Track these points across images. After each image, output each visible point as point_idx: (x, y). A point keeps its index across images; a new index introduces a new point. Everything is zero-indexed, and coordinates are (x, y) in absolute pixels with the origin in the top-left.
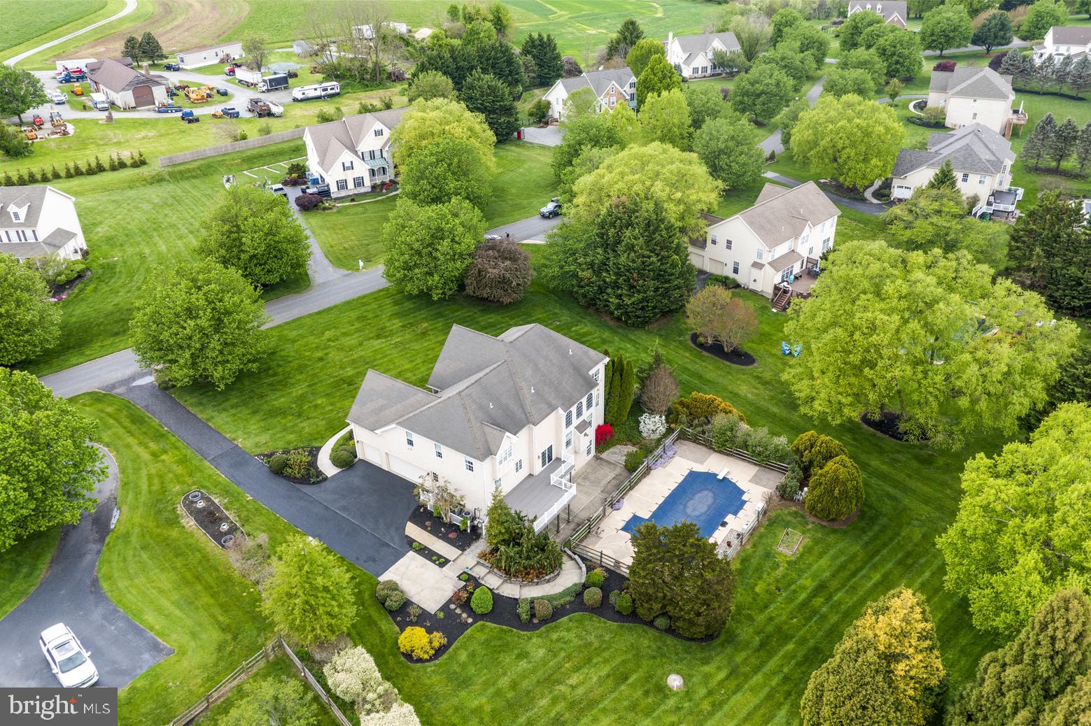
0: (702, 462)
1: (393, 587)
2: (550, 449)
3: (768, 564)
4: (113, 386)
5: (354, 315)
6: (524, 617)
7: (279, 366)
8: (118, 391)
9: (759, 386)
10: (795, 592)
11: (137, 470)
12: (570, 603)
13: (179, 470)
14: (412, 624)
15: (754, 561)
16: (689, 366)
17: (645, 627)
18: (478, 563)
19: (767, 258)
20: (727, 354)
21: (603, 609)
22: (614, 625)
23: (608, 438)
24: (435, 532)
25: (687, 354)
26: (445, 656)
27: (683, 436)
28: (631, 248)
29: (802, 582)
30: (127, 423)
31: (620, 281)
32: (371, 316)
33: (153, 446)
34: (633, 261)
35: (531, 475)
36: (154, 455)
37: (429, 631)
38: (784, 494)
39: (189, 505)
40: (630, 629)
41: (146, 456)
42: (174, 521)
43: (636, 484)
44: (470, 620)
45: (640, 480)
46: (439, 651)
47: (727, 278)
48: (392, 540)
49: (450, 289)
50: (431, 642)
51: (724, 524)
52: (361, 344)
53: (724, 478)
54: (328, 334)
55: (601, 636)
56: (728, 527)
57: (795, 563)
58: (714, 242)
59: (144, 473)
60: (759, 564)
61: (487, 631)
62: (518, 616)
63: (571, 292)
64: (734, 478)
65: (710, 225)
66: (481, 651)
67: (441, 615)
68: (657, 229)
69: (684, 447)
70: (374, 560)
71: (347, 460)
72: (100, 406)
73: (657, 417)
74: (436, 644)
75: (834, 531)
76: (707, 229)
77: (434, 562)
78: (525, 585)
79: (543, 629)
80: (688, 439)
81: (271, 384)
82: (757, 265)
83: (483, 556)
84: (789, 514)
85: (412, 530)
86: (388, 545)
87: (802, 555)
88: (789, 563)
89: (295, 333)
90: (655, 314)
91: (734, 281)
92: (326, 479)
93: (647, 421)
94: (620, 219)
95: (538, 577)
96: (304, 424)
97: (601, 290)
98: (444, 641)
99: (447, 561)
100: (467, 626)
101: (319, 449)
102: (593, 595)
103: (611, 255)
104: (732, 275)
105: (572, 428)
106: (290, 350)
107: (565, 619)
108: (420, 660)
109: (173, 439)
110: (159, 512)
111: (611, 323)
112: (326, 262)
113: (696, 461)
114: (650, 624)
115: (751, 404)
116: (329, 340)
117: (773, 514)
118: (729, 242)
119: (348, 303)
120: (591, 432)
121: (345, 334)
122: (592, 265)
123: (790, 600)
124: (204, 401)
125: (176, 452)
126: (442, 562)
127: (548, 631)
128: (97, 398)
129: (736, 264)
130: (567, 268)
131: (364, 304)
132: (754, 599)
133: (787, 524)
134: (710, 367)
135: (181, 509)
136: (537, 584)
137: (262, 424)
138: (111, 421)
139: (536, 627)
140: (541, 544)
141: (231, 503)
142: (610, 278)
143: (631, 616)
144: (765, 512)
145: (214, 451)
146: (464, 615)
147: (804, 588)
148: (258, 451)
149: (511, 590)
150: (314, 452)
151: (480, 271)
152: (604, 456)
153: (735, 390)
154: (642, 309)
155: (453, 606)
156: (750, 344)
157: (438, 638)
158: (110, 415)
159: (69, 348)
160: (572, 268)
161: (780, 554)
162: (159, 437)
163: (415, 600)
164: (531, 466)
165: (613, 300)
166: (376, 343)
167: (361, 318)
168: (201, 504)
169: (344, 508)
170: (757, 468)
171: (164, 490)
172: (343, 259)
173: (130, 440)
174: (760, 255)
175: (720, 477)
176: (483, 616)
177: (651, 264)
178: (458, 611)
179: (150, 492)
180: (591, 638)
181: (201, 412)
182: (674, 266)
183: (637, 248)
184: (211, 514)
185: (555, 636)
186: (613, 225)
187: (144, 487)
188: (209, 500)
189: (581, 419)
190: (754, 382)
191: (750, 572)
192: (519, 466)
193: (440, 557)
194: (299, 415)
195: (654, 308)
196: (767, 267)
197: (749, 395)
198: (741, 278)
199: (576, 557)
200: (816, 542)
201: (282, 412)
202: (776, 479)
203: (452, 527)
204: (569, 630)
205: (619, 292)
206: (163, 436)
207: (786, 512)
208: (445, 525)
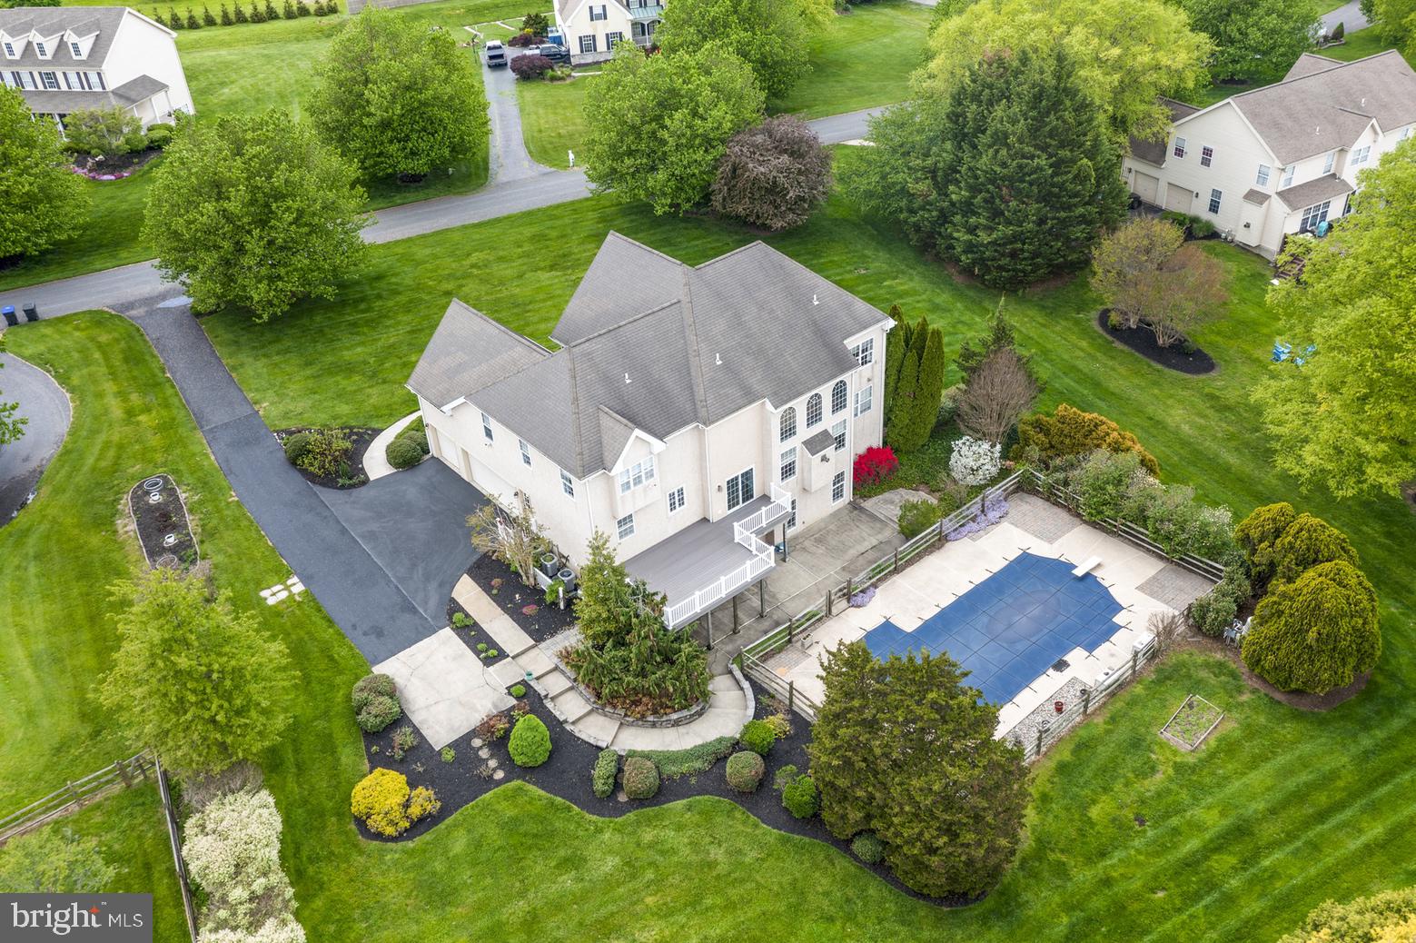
0: (1051, 540)
1: (390, 690)
2: (748, 476)
3: (1133, 762)
4: (131, 305)
5: (528, 231)
6: (599, 786)
7: (379, 297)
8: (133, 313)
9: (1210, 412)
10: (1176, 831)
11: (94, 432)
12: (699, 772)
13: (154, 441)
14: (389, 763)
15: (1103, 753)
16: (1081, 364)
17: (833, 851)
18: (556, 668)
19: (1275, 184)
20: (1162, 349)
21: (755, 795)
22: (771, 834)
23: (883, 472)
24: (502, 600)
25: (1084, 344)
26: (427, 837)
27: (1026, 487)
28: (1001, 139)
29: (1198, 813)
30: (117, 361)
31: (978, 200)
32: (554, 234)
33: (135, 399)
34: (1004, 165)
35: (705, 520)
36: (130, 413)
37: (412, 784)
38: (1202, 623)
39: (140, 496)
40: (800, 849)
41: (117, 411)
42: (104, 522)
43: (910, 563)
44: (499, 775)
45: (919, 556)
46: (421, 824)
47: (1195, 220)
48: (425, 602)
49: (688, 200)
50: (407, 805)
51: (1061, 666)
52: (520, 276)
53: (1087, 575)
54: (474, 258)
55: (740, 852)
56: (1067, 674)
57: (1193, 769)
58: (1179, 152)
59: (102, 438)
60: (1113, 759)
61: (521, 800)
62: (590, 779)
63: (898, 222)
64: (1106, 577)
65: (1174, 119)
66: (493, 833)
67: (449, 756)
68: (1056, 106)
69: (1025, 507)
70: (379, 633)
71: (411, 456)
72: (95, 332)
73: (986, 446)
74: (415, 811)
75: (1298, 716)
76: (1171, 128)
77: (477, 653)
78: (631, 725)
79: (631, 816)
80: (1034, 492)
81: (354, 324)
82: (1255, 197)
83: (566, 656)
84: (1207, 665)
85: (468, 593)
86: (414, 611)
87: (1212, 755)
88: (1179, 768)
89: (428, 251)
90: (1036, 267)
91: (1209, 225)
92: (365, 482)
93: (965, 450)
94: (991, 87)
95: (655, 712)
96: (374, 391)
97: (944, 218)
98: (433, 807)
99: (502, 655)
100: (489, 783)
101: (377, 432)
102: (744, 767)
103: (966, 157)
104: (1205, 215)
105: (796, 442)
106: (408, 277)
107: (680, 804)
108: (379, 836)
109: (170, 391)
110: (92, 502)
111: (958, 280)
112: (523, 153)
113: (1040, 535)
114: (845, 845)
115: (1184, 443)
116: (473, 266)
117: (1171, 659)
118: (1208, 152)
119: (529, 213)
120: (843, 460)
121: (501, 259)
122: (933, 172)
123: (1160, 848)
124: (243, 339)
125: (164, 413)
126: (490, 653)
127: (638, 823)
128: (98, 319)
129: (1217, 194)
130: (892, 178)
131: (553, 218)
132: (1081, 831)
133: (1196, 686)
134: (1122, 370)
135: (126, 503)
136: (654, 725)
137: (310, 383)
138: (97, 355)
139: (619, 810)
140: (667, 649)
141: (201, 503)
142: (957, 194)
143: (810, 822)
144: (1153, 654)
145: (218, 416)
146: (493, 763)
147: (1199, 827)
148: (284, 425)
149: (598, 730)
150: (363, 439)
151: (734, 170)
152: (868, 504)
153: (1160, 414)
154: (1013, 255)
155: (477, 742)
156: (1213, 338)
157: (424, 800)
158: (100, 347)
159: (100, 246)
160: (900, 177)
161: (1161, 745)
162: (152, 385)
163: (416, 718)
164: (705, 503)
165: (962, 236)
166: (544, 276)
167: (538, 238)
168: (155, 498)
169: (371, 536)
170: (1161, 565)
171: (116, 467)
172: (546, 151)
173: (109, 387)
174: (1262, 177)
175: (1079, 572)
176: (527, 772)
177: (1039, 169)
178: (484, 753)
179: (93, 469)
180: (717, 854)
181: (231, 355)
182: (1081, 178)
183: (1012, 139)
184: (166, 516)
185: (648, 836)
186: (976, 98)
187: (90, 461)
188: (172, 492)
189: (817, 429)
190: (1202, 405)
191: (1088, 774)
192: (676, 500)
193: (492, 643)
194: (374, 375)
195: (1035, 255)
196: (1276, 202)
197: (1185, 428)
198: (1221, 222)
199: (746, 685)
200: (1251, 732)
201: (349, 369)
202: (1195, 591)
203: (536, 593)
204: (680, 828)
205: (973, 220)
206: (157, 384)
207: (1200, 659)
208: (523, 589)
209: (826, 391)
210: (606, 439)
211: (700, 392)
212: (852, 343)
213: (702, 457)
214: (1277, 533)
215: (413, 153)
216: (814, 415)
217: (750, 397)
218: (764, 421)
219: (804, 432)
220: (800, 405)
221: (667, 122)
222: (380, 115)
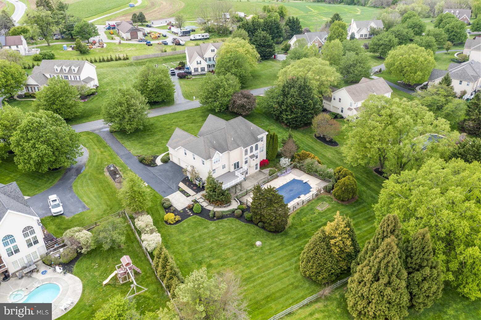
0: (299, 177)
1: (168, 200)
2: (238, 163)
3: (311, 212)
4: (95, 130)
5: (186, 115)
6: (211, 216)
7: (153, 129)
8: (96, 132)
9: (336, 154)
10: (317, 222)
11: (94, 156)
12: (230, 214)
13: (109, 158)
14: (171, 212)
15: (305, 211)
16: (309, 144)
17: (255, 226)
18: (201, 198)
19: (354, 106)
20: (327, 141)
21: (240, 217)
22: (243, 223)
23: (266, 164)
24: (189, 186)
25: (311, 140)
26: (179, 224)
27: (295, 167)
28: (292, 96)
29: (322, 220)
30: (96, 142)
31: (288, 109)
32: (192, 115)
33: (102, 150)
34: (293, 101)
35: (229, 172)
36: (102, 152)
37: (175, 215)
38: (328, 190)
39: (108, 168)
40: (248, 226)
41: (99, 152)
42: (102, 173)
43: (271, 181)
44: (192, 214)
45: (273, 180)
46: (178, 222)
47: (338, 114)
48: (173, 187)
49: (223, 108)
50: (175, 219)
51: (299, 197)
52: (185, 125)
53: (306, 183)
54: (174, 121)
55: (237, 226)
56: (300, 199)
57: (322, 213)
58: (334, 99)
59: (96, 157)
60: (307, 212)
61: (196, 218)
62: (209, 215)
63: (271, 114)
64: (309, 183)
65: (333, 92)
66: (192, 224)
67: (182, 211)
68: (304, 89)
69: (295, 171)
70: (165, 192)
71: (166, 161)
72: (89, 136)
73: (287, 159)
74: (177, 219)
75: (342, 205)
76: (332, 94)
77: (185, 195)
78: (216, 207)
79: (217, 221)
80: (297, 168)
81: (148, 135)
82: (350, 109)
83: (203, 195)
84: (327, 197)
85: (181, 185)
86: (171, 188)
87: (325, 211)
88: (319, 213)
89: (162, 119)
90: (301, 124)
91: (341, 115)
92: (157, 165)
93: (283, 160)
94: (291, 84)
95: (221, 205)
96: (156, 148)
97: (281, 113)
98: (180, 219)
99: (190, 195)
100: (190, 216)
101: (158, 156)
102: (239, 212)
103: (285, 99)
104: (340, 113)
105: (248, 156)
106: (159, 124)
107: (226, 219)
108: (170, 224)
109: (109, 148)
110: (98, 169)
111: (285, 127)
112: (182, 97)
113: (298, 176)
114: (257, 225)
115: (329, 160)
116: (174, 122)
117: (320, 196)
118: (340, 99)
119: (185, 111)
120: (258, 161)
121: (180, 121)
122: (278, 103)
123: (314, 225)
124: (124, 138)
125: (109, 152)
126: (188, 195)
127: (218, 222)
128: (88, 133)
129: (342, 108)
130: (270, 104)
131: (191, 112)
132: (300, 223)
133: (325, 200)
134: (318, 145)
135: (105, 170)
136: (220, 207)
137: (141, 147)
138: (91, 141)
139: (215, 220)
140: (223, 193)
141: (122, 169)
142: (284, 107)
143: (250, 221)
144: (317, 195)
145: (122, 153)
146: (190, 213)
147: (322, 222)
148: (137, 155)
149: (210, 208)
150: (155, 157)
151: (234, 102)
152: (263, 171)
153: (325, 154)
154: (296, 121)
155: (187, 209)
156: (339, 139)
157: (178, 218)
158: (91, 139)
159: (84, 117)
160: (272, 103)
161: (316, 210)
162: (105, 147)
163: (174, 206)
164: (229, 168)
165: (285, 117)
166: (191, 125)
167: (188, 116)
168: (112, 168)
169: (160, 175)
170: (321, 181)
171: (102, 163)
172: (188, 96)
173: (95, 147)
174: (351, 105)
175: (304, 182)
176: (197, 214)
177: (300, 102)
178: (188, 211)
179: (97, 163)
180: (234, 226)
181: (122, 141)
182: (310, 104)
183: (295, 96)
184: (115, 172)
185: (220, 224)
186: (287, 87)
187: (95, 162)
188: (115, 168)
189: (252, 154)
190: (334, 152)
191: (302, 214)
192: (224, 167)
193: (188, 193)
194: (155, 145)
195: (301, 121)
196: (354, 110)
197: (330, 157)
198: (344, 115)
199: (238, 201)
200: (333, 207)
201: (149, 144)
202: (324, 184)
203: (196, 185)
204: (226, 223)
205: (287, 113)
206: (106, 147)
207: (326, 196)
208: (193, 184)
209: (254, 146)
210: (211, 153)
211: (229, 145)
212: (259, 137)
213: (229, 158)
214: (340, 172)
215: (158, 97)
216: (251, 151)
217: (239, 146)
218: (241, 151)
219: (249, 154)
220: (248, 148)
221: (219, 91)
222: (151, 88)
